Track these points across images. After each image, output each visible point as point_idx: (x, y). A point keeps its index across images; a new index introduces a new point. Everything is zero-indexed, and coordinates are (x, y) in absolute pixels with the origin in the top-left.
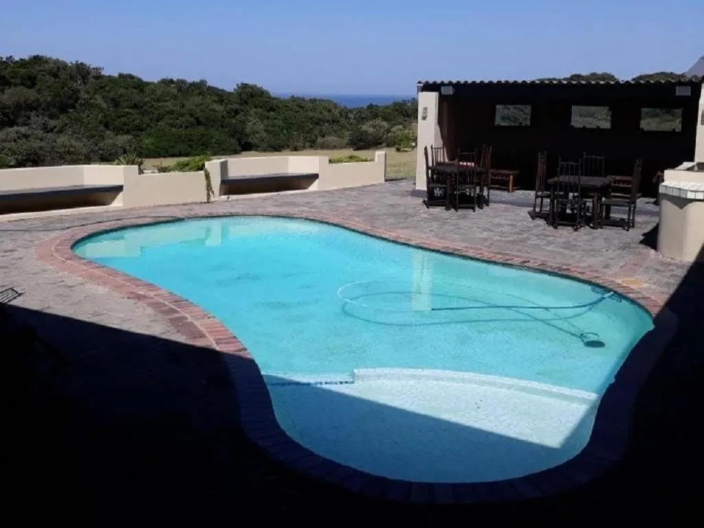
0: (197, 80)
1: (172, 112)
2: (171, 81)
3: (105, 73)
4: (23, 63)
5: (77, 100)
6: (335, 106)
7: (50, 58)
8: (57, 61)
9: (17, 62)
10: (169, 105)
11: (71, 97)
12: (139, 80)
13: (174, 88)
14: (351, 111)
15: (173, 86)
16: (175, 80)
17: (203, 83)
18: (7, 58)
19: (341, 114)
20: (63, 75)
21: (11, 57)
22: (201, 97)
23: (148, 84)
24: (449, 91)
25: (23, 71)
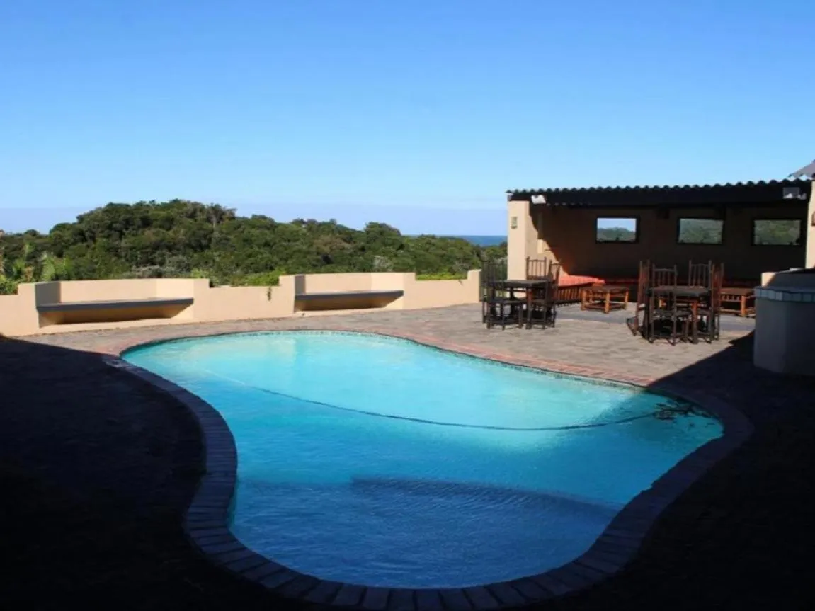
0: (327, 220)
1: (299, 251)
2: (302, 222)
3: (238, 214)
4: (165, 207)
5: (210, 240)
6: (467, 244)
7: (189, 202)
8: (195, 204)
9: (158, 205)
10: (299, 245)
11: (205, 237)
12: (272, 220)
13: (305, 228)
14: (484, 249)
15: (304, 226)
16: (305, 220)
17: (332, 223)
18: (150, 202)
19: (473, 253)
20: (200, 217)
21: (153, 201)
22: (330, 235)
23: (280, 224)
24: (540, 199)
25: (163, 213)
